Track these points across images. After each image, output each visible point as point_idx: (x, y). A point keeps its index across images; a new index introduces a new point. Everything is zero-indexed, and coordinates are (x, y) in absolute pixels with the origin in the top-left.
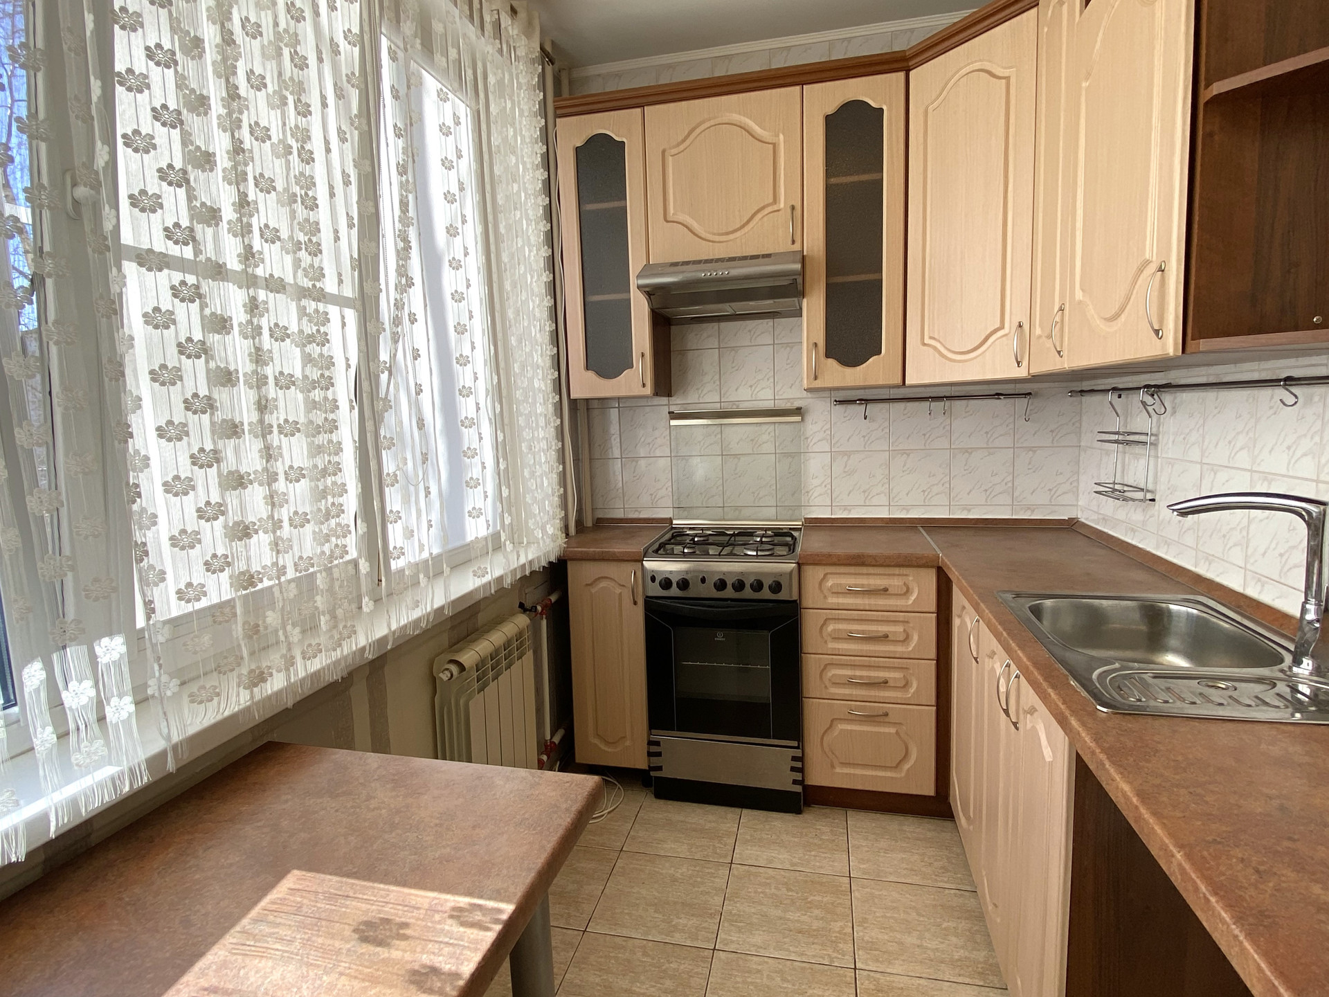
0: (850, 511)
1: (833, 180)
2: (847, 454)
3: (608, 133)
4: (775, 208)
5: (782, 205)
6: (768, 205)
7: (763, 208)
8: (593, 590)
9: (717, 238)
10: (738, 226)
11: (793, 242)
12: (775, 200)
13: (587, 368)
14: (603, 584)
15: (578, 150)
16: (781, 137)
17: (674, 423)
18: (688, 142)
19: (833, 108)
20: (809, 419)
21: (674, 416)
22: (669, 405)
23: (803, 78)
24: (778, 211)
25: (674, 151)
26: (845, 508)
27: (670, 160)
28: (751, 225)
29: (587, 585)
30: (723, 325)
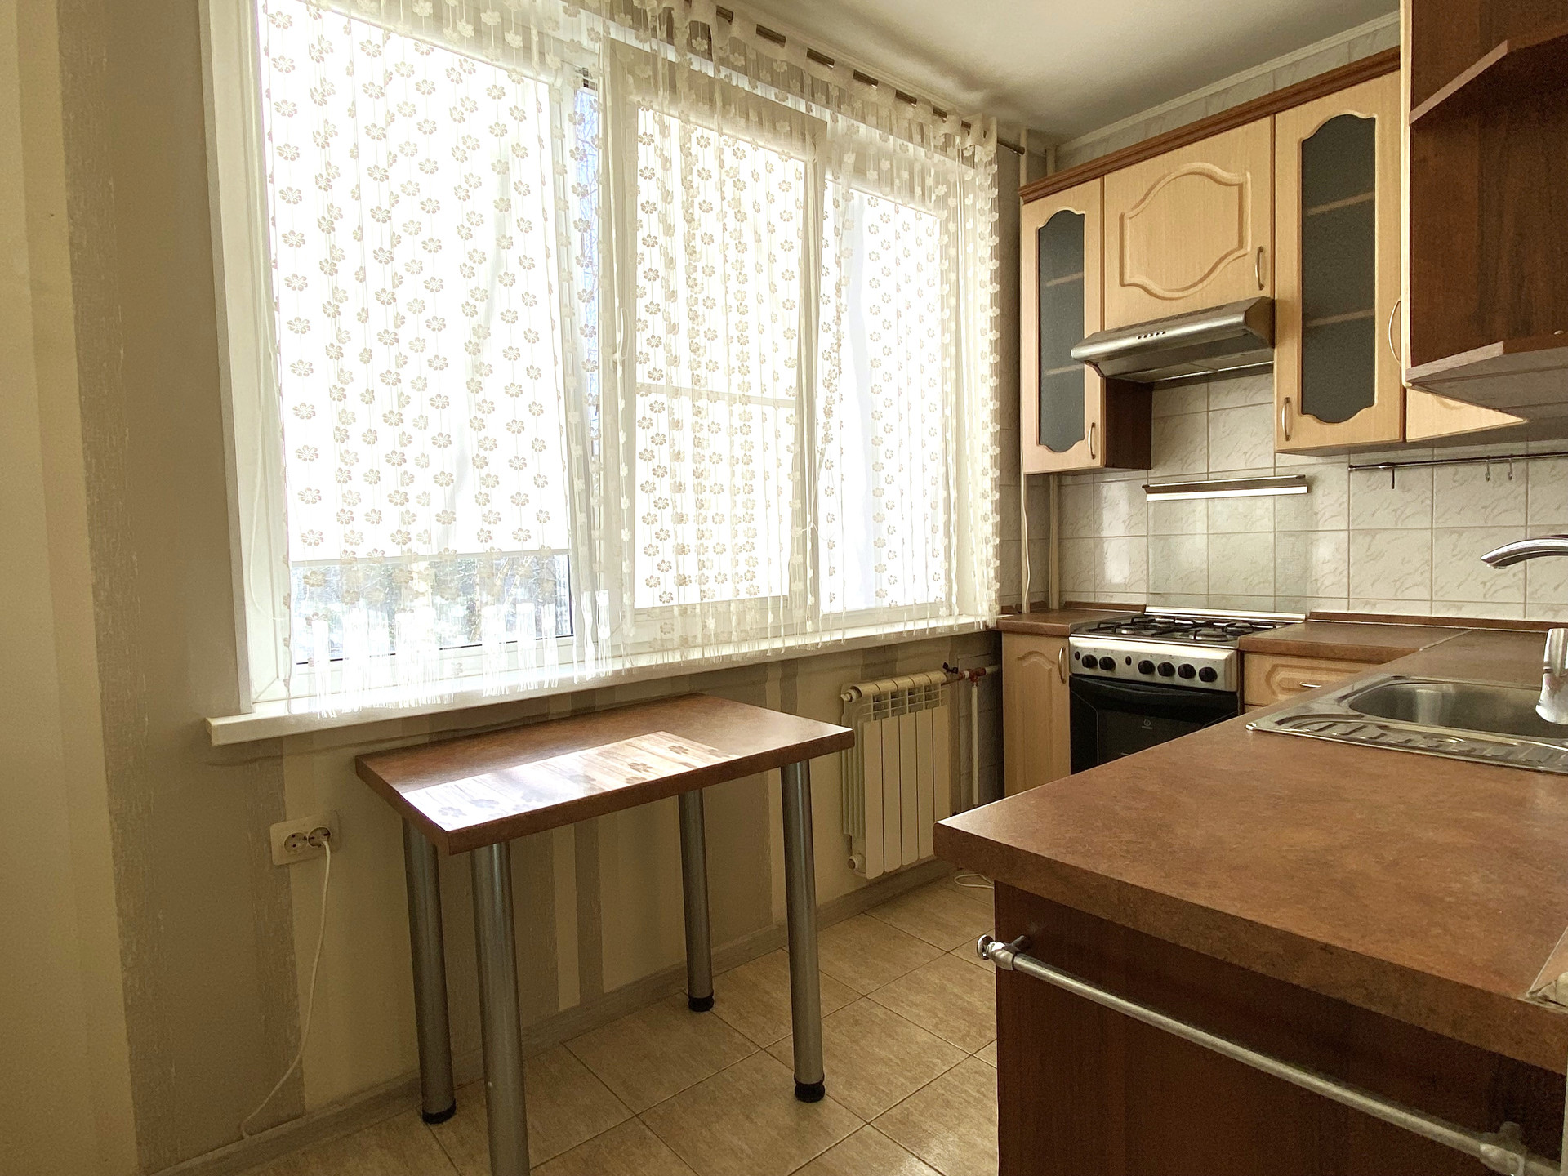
0: (1375, 605)
1: (1313, 211)
2: (1371, 533)
3: (1071, 209)
4: (1241, 252)
5: (1249, 249)
6: (1232, 252)
7: (1226, 256)
8: (1025, 664)
9: (1176, 295)
10: (1199, 278)
11: (1261, 287)
12: (1241, 244)
13: (1040, 443)
14: (1035, 659)
15: (1040, 231)
16: (1248, 175)
17: (1151, 497)
18: (1147, 201)
19: (1311, 130)
20: (1319, 490)
21: (1149, 490)
22: (1148, 478)
23: (1274, 108)
24: (1244, 255)
25: (1132, 213)
26: (1367, 601)
27: (1128, 223)
28: (1214, 275)
29: (1020, 659)
30: (1212, 384)
